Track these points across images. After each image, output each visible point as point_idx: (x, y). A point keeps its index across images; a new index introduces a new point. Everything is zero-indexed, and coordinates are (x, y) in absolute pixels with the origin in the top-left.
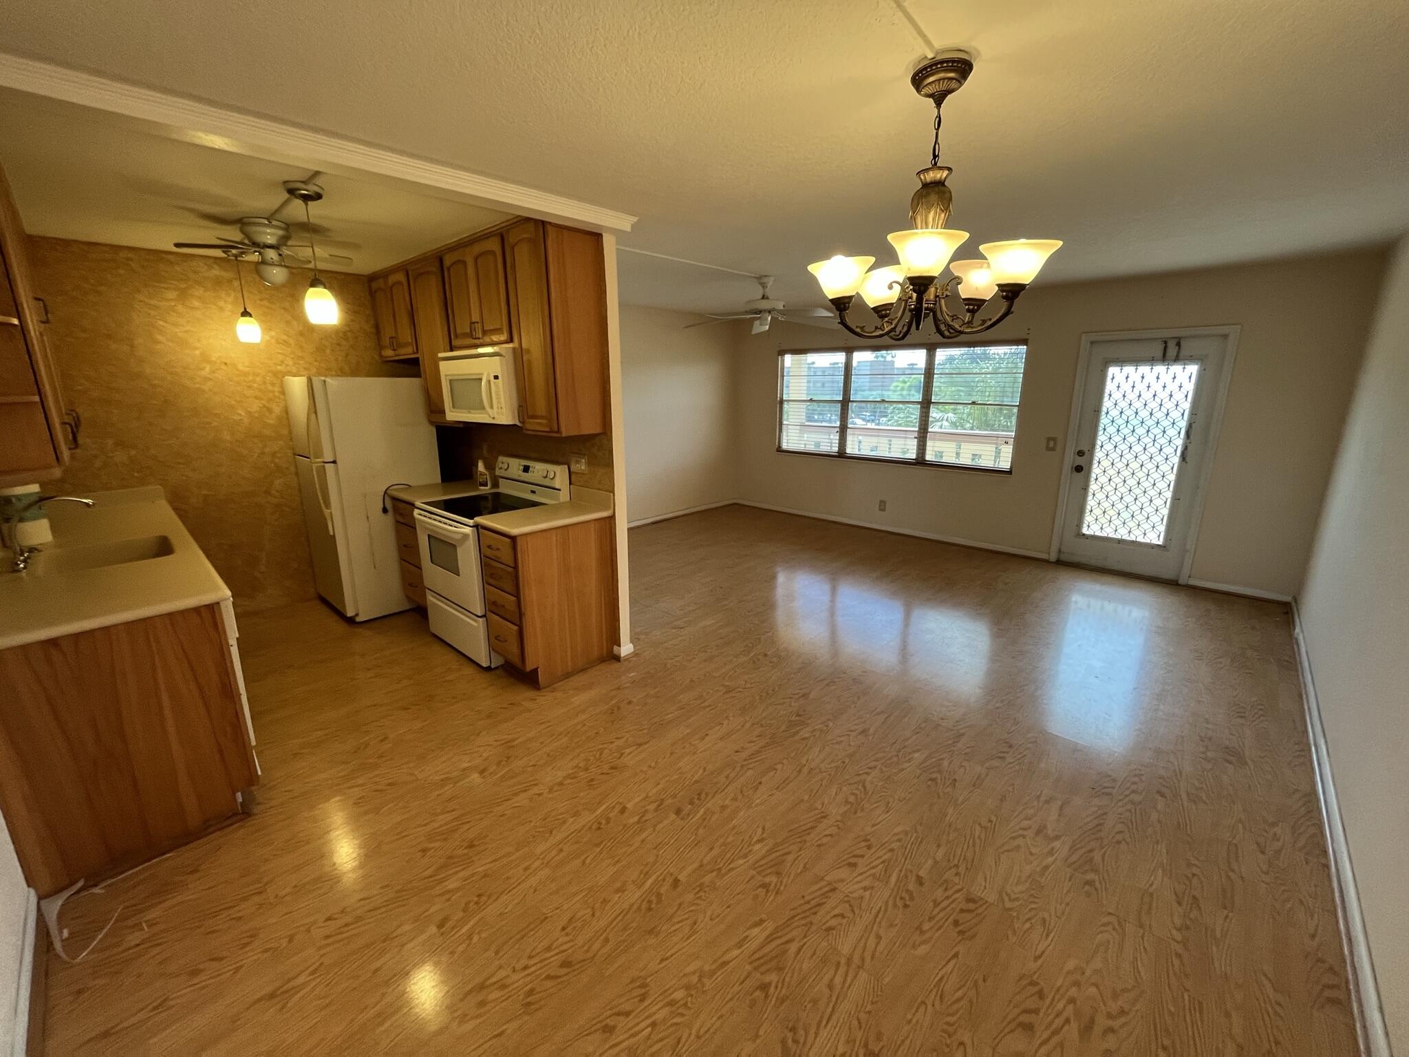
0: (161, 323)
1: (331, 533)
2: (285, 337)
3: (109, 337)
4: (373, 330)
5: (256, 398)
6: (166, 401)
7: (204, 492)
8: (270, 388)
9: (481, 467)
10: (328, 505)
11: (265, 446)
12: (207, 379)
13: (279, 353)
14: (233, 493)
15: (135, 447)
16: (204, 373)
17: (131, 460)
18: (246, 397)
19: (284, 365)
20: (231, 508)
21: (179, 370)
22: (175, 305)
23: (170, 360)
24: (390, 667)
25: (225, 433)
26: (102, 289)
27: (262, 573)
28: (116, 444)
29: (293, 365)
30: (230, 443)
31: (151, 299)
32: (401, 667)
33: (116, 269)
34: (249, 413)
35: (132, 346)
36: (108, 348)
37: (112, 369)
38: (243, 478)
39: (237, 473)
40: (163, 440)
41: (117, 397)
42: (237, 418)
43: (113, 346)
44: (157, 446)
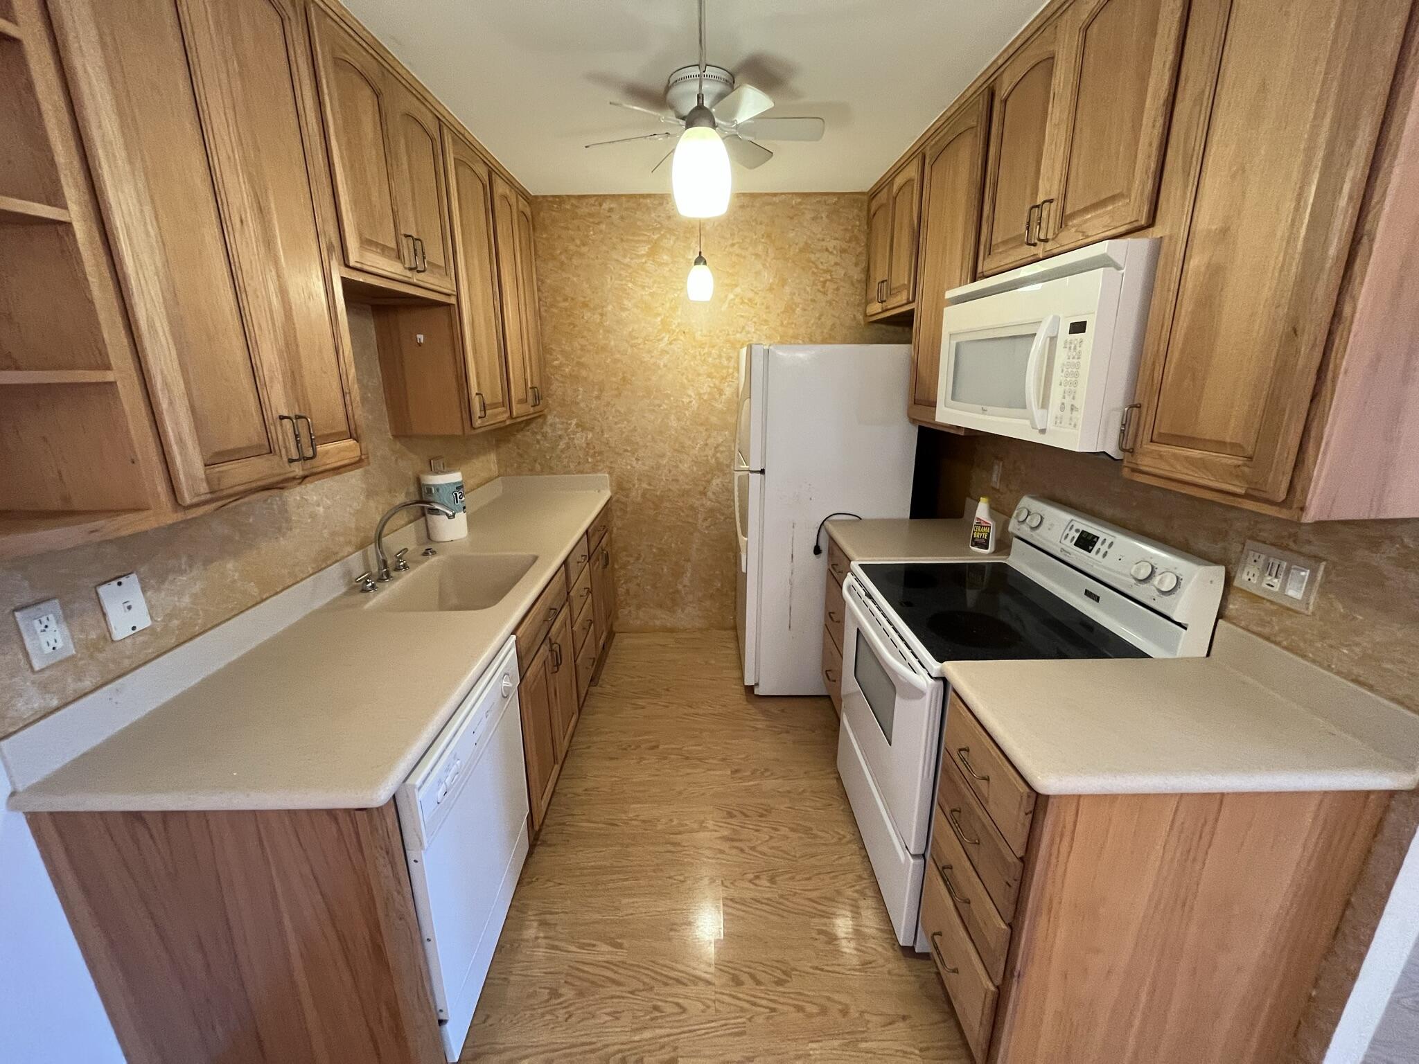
0: (630, 285)
1: (744, 570)
2: (751, 295)
3: (585, 305)
4: (863, 276)
5: (710, 376)
6: (624, 379)
7: (645, 486)
8: (725, 363)
9: (982, 510)
10: (745, 534)
11: (709, 436)
12: (664, 352)
13: (742, 316)
14: (670, 490)
15: (592, 429)
16: (662, 345)
17: (588, 444)
18: (699, 375)
19: (744, 333)
20: (666, 508)
21: (640, 341)
22: (646, 262)
23: (633, 330)
24: (758, 828)
25: (673, 417)
26: (584, 249)
27: (685, 586)
28: (577, 425)
29: (754, 332)
30: (676, 430)
31: (625, 256)
32: (771, 838)
33: (598, 223)
34: (699, 395)
35: (602, 315)
36: (583, 318)
37: (583, 342)
38: (683, 473)
39: (677, 467)
40: (616, 423)
41: (584, 373)
42: (686, 400)
43: (587, 315)
44: (611, 429)
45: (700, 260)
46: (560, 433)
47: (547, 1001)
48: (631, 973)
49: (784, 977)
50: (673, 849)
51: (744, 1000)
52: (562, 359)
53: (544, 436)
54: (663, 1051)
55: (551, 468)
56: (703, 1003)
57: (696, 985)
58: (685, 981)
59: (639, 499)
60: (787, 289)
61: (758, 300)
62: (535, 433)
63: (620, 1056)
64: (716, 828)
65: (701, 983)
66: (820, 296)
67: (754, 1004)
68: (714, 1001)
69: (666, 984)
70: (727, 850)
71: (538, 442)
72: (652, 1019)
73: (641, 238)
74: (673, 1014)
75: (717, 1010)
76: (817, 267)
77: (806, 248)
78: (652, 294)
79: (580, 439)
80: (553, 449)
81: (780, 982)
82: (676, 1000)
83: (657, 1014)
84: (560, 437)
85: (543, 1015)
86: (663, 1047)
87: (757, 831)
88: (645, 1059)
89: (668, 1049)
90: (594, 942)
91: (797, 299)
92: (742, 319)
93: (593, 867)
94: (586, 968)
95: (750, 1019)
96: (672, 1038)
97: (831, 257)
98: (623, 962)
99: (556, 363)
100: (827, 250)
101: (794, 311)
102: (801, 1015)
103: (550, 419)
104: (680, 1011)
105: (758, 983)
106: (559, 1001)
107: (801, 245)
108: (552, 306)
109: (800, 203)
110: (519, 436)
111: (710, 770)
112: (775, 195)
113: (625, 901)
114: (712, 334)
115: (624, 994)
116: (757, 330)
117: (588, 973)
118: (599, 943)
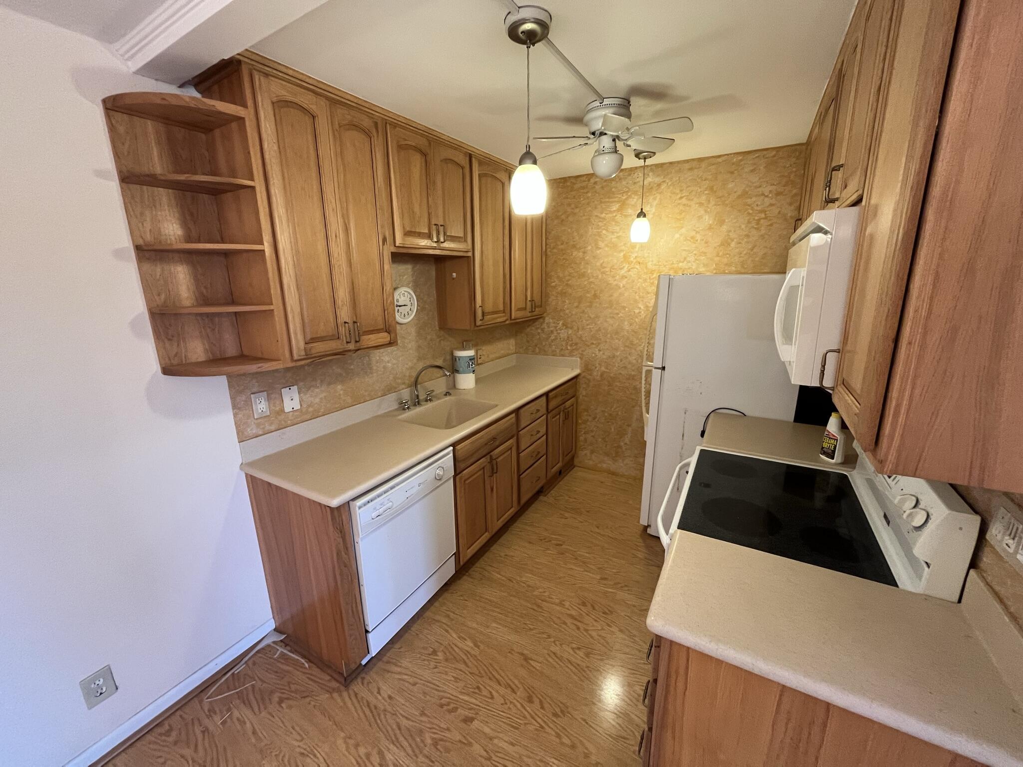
0: (604, 232)
1: (645, 439)
2: (693, 233)
3: (574, 246)
6: (595, 295)
7: (603, 369)
9: (832, 424)
10: (648, 412)
12: (624, 277)
13: (685, 250)
14: (621, 374)
15: (572, 328)
16: (623, 272)
17: (568, 337)
18: (648, 293)
19: (685, 262)
20: (616, 386)
21: (607, 269)
22: (616, 216)
23: (603, 262)
24: (597, 619)
25: (626, 323)
26: (577, 210)
27: (626, 444)
28: (563, 325)
29: (694, 262)
30: (628, 332)
31: (602, 213)
32: (603, 629)
33: (587, 193)
34: (647, 307)
35: (584, 253)
36: (572, 255)
37: (571, 270)
38: (630, 363)
39: (627, 358)
40: (588, 325)
41: (570, 291)
42: (637, 311)
43: (575, 253)
44: (583, 329)
45: (642, 214)
46: (552, 329)
47: (429, 655)
48: (476, 664)
49: (560, 713)
50: (535, 608)
51: (528, 712)
52: (557, 282)
53: (543, 330)
54: (470, 711)
55: (545, 351)
56: (505, 700)
57: (506, 688)
58: (501, 683)
59: (598, 378)
60: (725, 228)
61: (698, 237)
62: (537, 328)
63: (448, 700)
64: (570, 608)
65: (509, 689)
66: (754, 232)
67: (533, 718)
68: (511, 702)
69: (490, 679)
70: (569, 624)
71: (539, 334)
72: (473, 692)
73: (616, 199)
74: (486, 696)
75: (509, 708)
76: (752, 209)
77: (745, 194)
78: (618, 237)
79: (563, 334)
80: (547, 339)
81: (555, 715)
82: (491, 690)
83: (477, 691)
84: (552, 331)
85: (424, 660)
86: (471, 709)
87: (596, 621)
88: (459, 710)
89: (472, 712)
90: (466, 638)
91: (732, 235)
92: (684, 252)
93: (486, 599)
94: (456, 649)
95: (525, 724)
96: (478, 707)
97: (766, 199)
98: (476, 656)
99: (554, 284)
100: (763, 194)
101: (729, 244)
102: (558, 740)
103: (547, 320)
104: (490, 697)
105: (542, 708)
106: (436, 657)
107: (739, 193)
108: (554, 248)
109: (741, 160)
110: (528, 330)
111: (586, 571)
112: (719, 156)
113: (494, 625)
114: (660, 263)
115: (467, 673)
116: (696, 259)
117: (455, 651)
118: (468, 640)
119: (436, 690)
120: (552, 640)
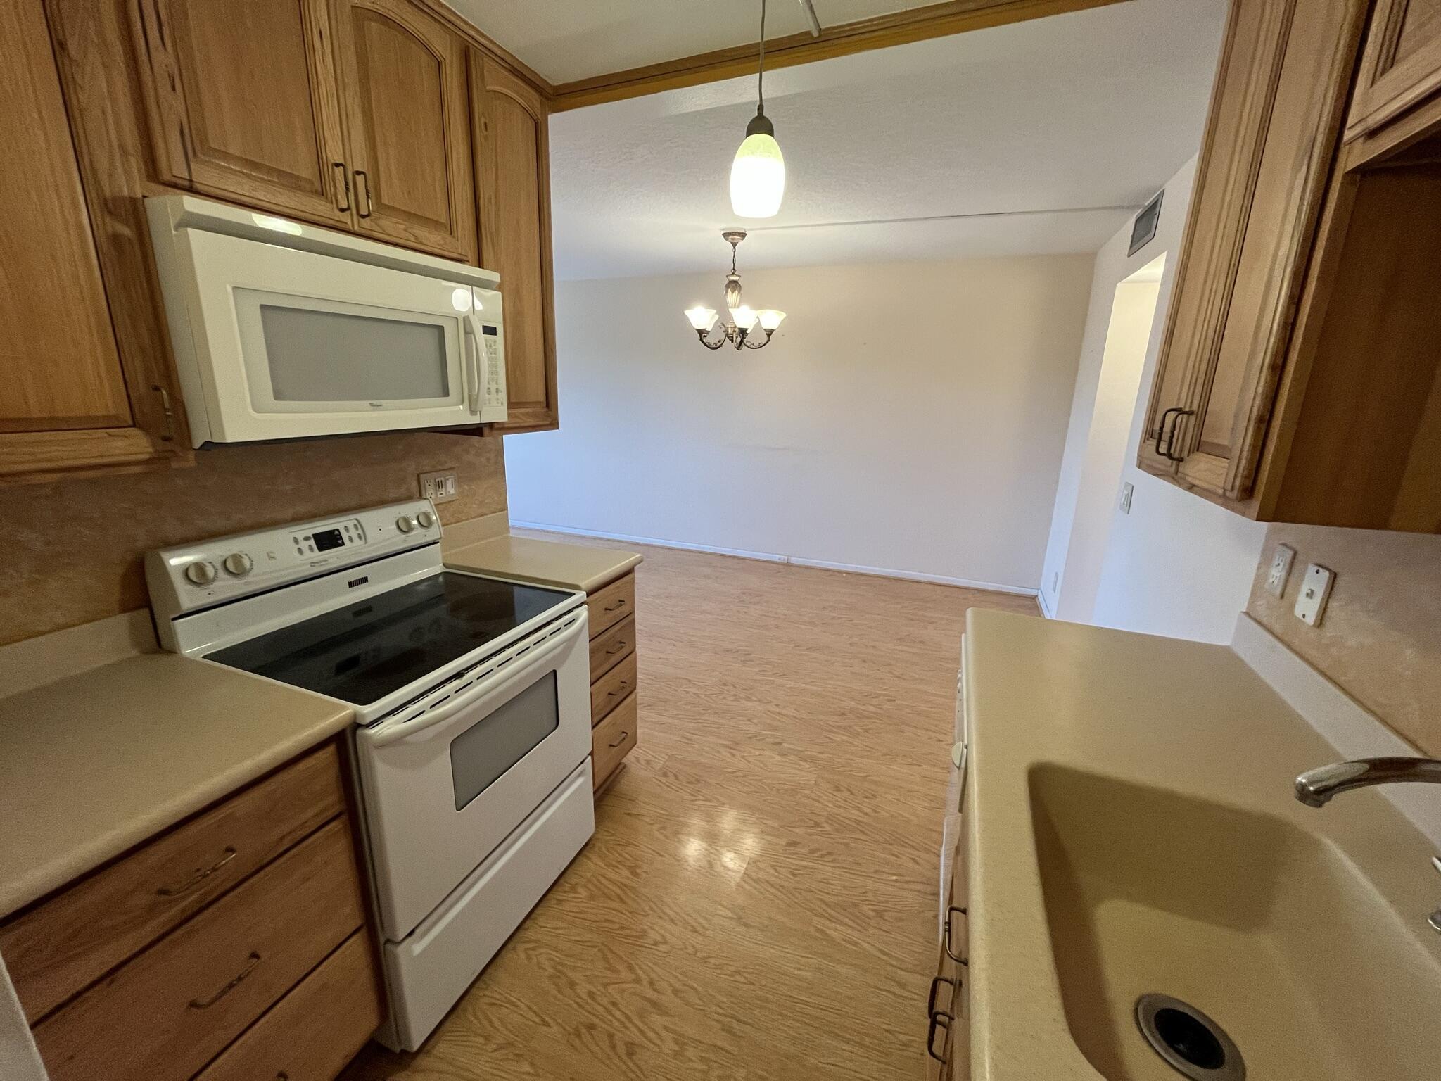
117: (850, 919)
118: (838, 941)
119: (846, 868)
120: (699, 955)
